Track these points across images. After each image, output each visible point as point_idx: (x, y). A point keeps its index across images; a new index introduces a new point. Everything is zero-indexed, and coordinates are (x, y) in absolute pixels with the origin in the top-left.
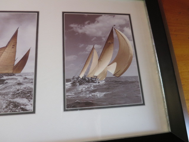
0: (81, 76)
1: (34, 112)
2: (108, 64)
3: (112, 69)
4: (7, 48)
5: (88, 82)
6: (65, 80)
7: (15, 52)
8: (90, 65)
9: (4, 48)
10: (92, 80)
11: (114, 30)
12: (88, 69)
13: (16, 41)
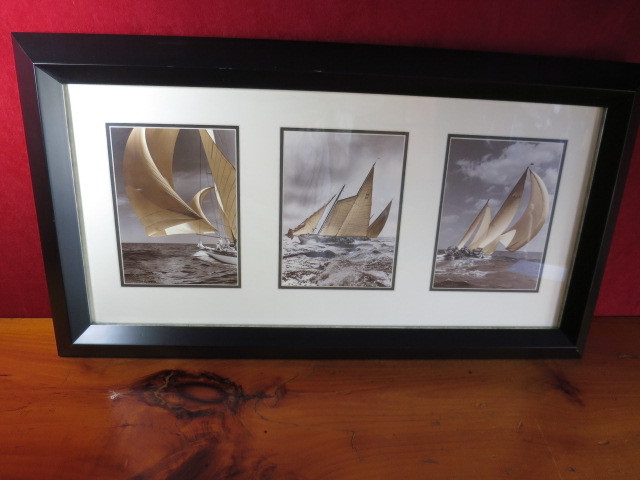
0: (460, 247)
1: (392, 289)
2: (502, 231)
3: (507, 240)
4: (359, 198)
5: (468, 255)
6: (437, 251)
7: (370, 205)
8: (476, 231)
9: (355, 198)
10: (474, 254)
11: (528, 173)
12: (472, 237)
13: (371, 187)
